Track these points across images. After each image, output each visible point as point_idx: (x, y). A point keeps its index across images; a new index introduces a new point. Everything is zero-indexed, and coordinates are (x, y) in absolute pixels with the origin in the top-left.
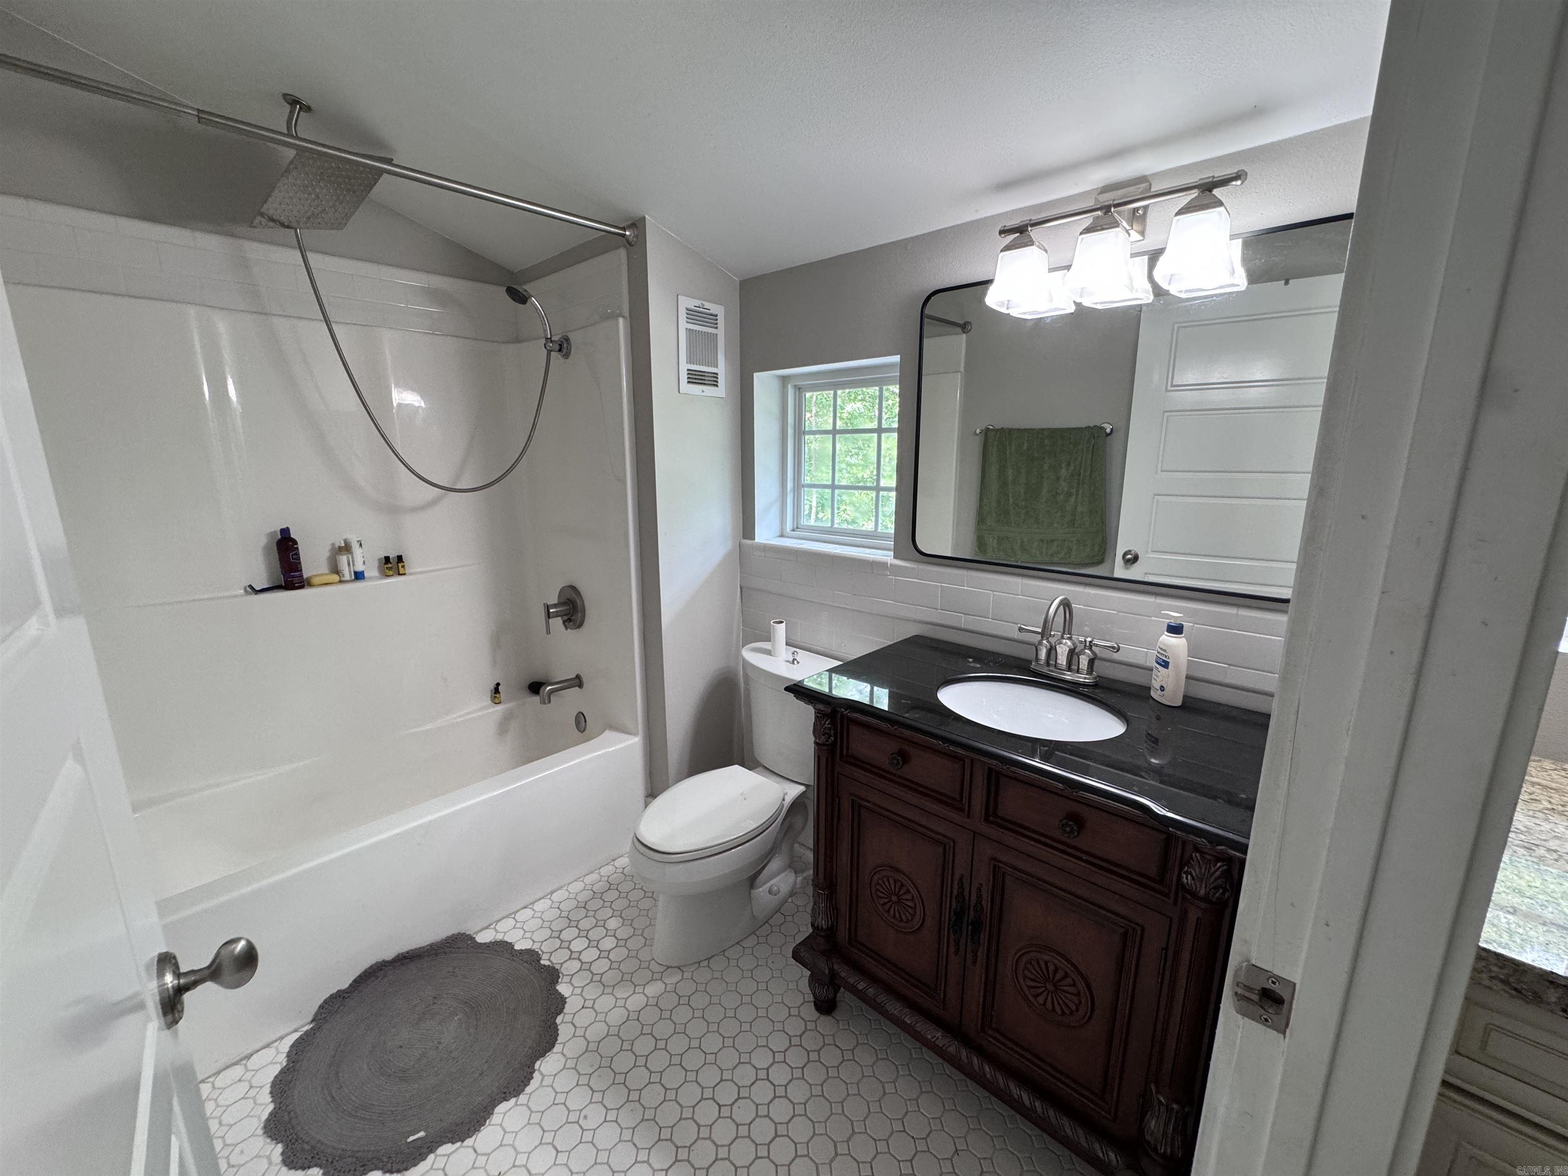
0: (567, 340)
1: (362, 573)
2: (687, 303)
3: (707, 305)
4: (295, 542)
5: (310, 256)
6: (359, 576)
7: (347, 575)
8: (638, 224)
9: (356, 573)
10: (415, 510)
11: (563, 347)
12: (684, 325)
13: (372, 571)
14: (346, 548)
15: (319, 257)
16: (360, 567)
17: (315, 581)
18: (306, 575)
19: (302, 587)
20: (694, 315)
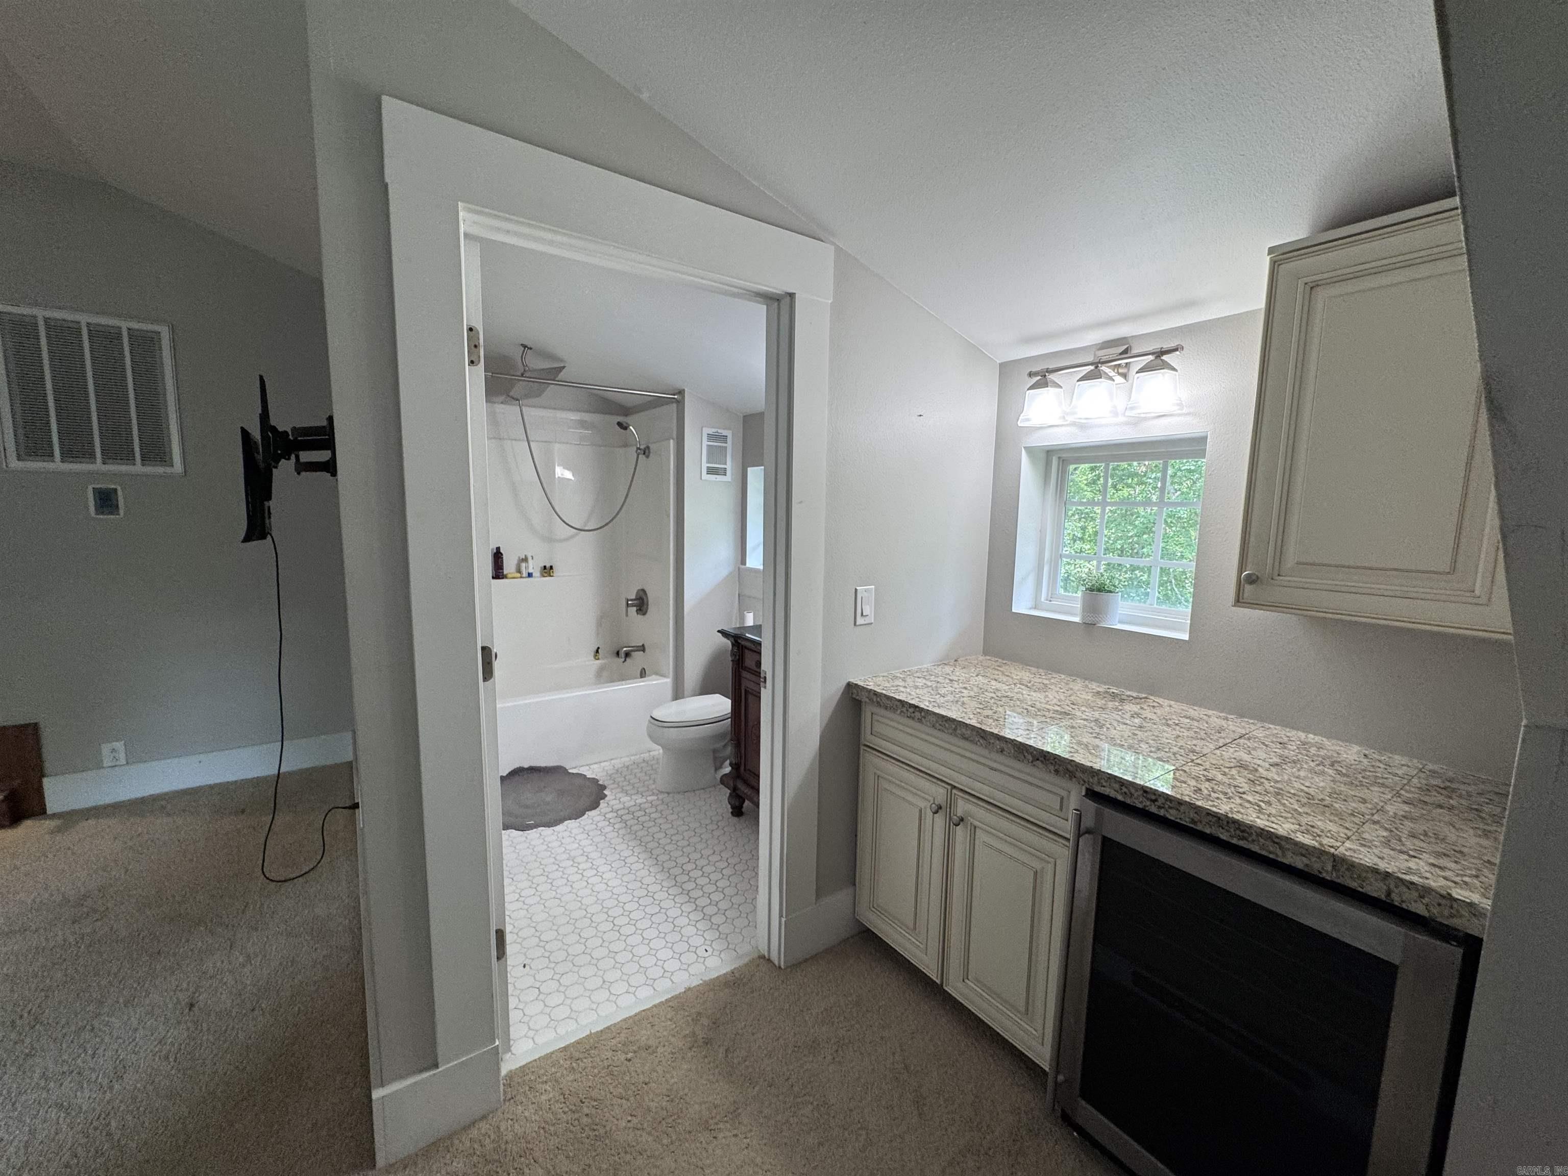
0: (648, 447)
1: (532, 574)
2: (707, 431)
3: (719, 431)
4: (502, 554)
5: (524, 409)
6: (530, 575)
7: (525, 574)
8: (681, 392)
9: (529, 574)
10: (561, 541)
11: (646, 452)
12: (705, 443)
13: (537, 574)
14: (525, 560)
15: (528, 408)
16: (531, 571)
17: (509, 576)
18: (505, 573)
19: (503, 578)
20: (711, 437)
